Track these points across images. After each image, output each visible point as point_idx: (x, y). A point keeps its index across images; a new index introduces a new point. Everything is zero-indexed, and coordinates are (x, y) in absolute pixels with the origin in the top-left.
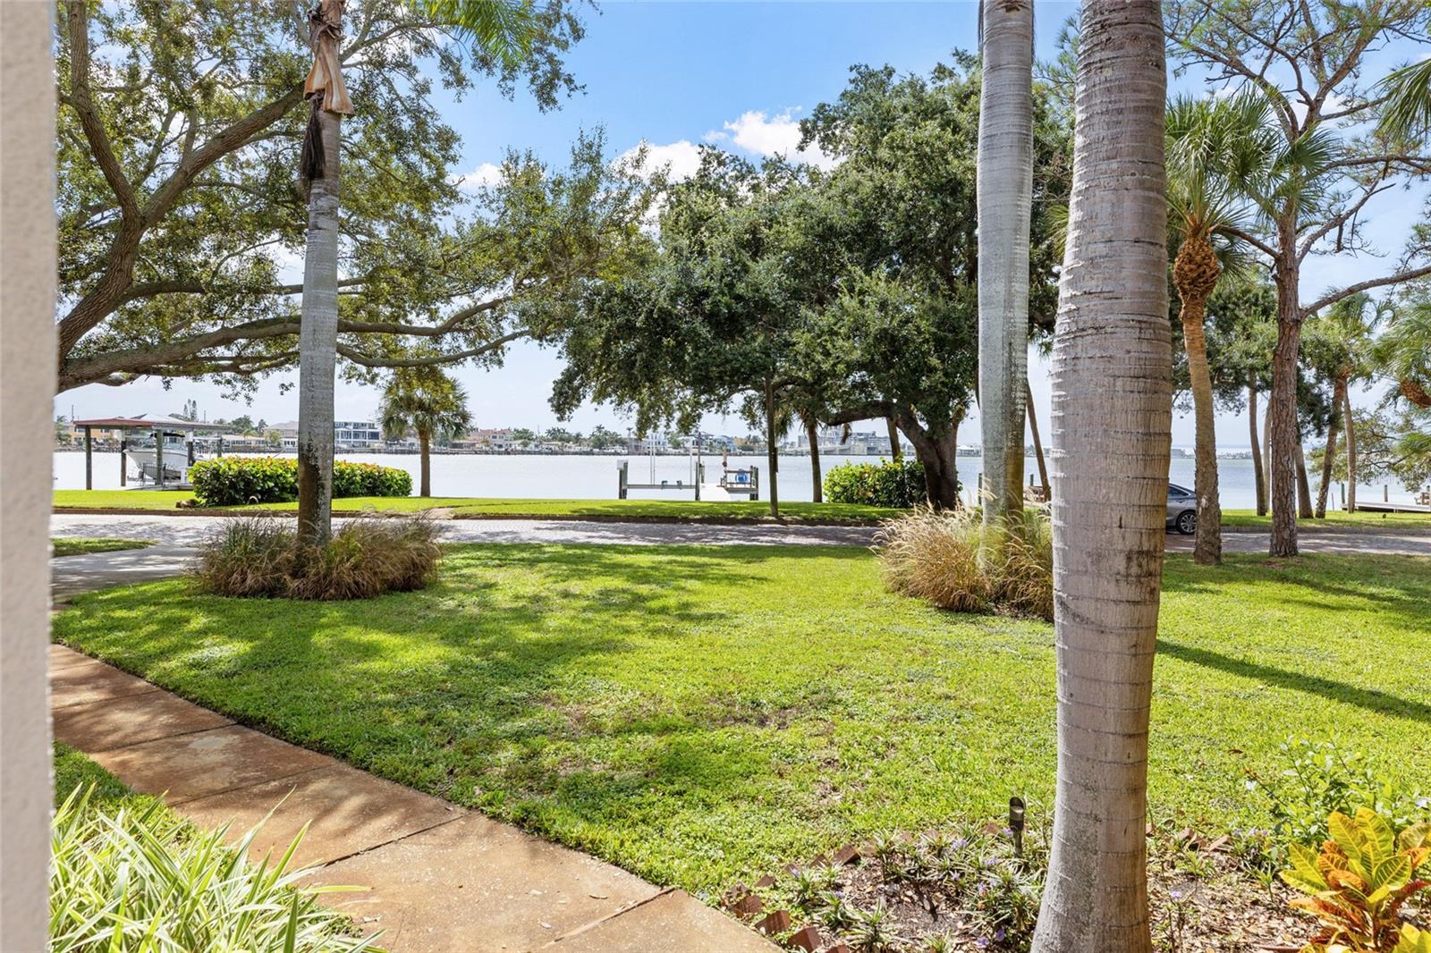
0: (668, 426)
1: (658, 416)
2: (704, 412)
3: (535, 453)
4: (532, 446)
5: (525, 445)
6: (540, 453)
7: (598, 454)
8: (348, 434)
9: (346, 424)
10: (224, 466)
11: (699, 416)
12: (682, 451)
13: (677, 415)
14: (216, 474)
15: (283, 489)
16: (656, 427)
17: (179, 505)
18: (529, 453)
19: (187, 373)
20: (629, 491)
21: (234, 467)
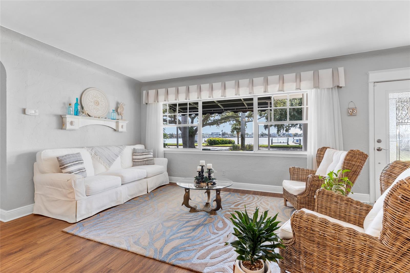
0: (283, 131)
1: (281, 129)
2: (291, 128)
3: (249, 137)
4: (248, 136)
5: (247, 136)
6: (250, 137)
7: (262, 137)
8: (215, 135)
9: (215, 133)
10: (212, 139)
11: (290, 129)
12: (280, 136)
13: (285, 129)
14: (211, 140)
15: (219, 142)
16: (281, 131)
17: (206, 145)
18: (248, 137)
19: (212, 125)
20: (273, 144)
21: (213, 139)
